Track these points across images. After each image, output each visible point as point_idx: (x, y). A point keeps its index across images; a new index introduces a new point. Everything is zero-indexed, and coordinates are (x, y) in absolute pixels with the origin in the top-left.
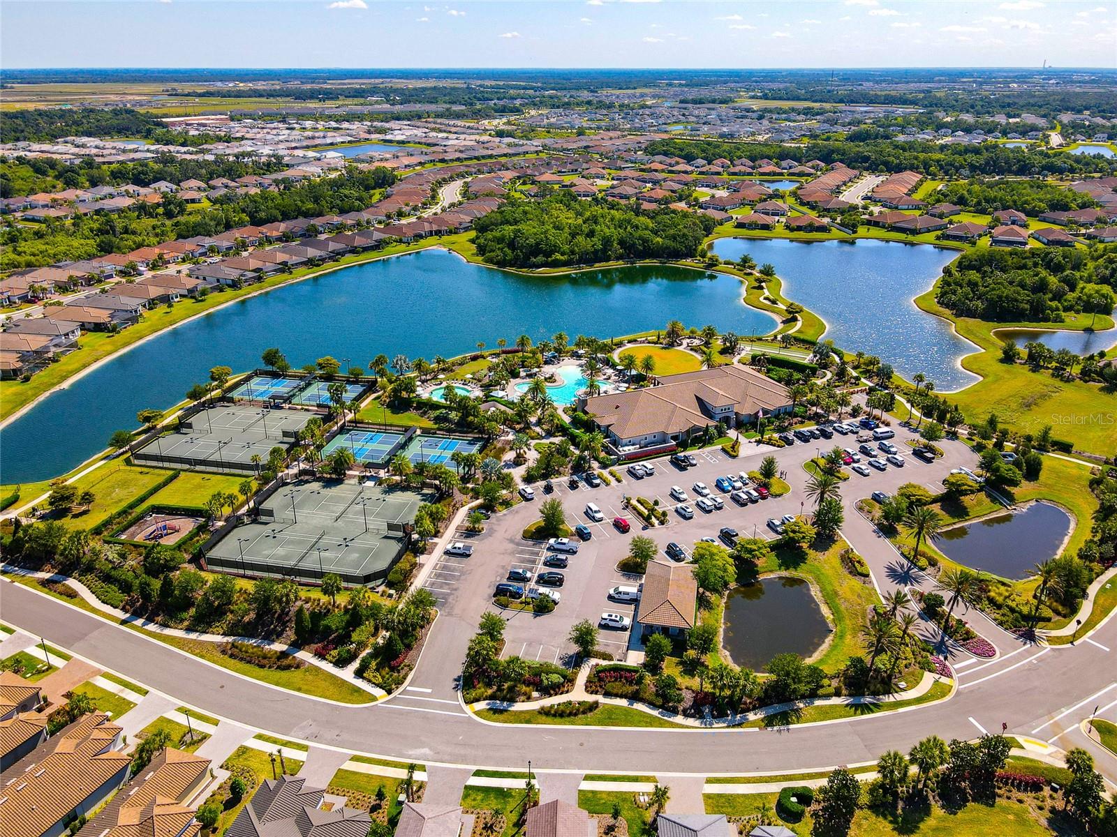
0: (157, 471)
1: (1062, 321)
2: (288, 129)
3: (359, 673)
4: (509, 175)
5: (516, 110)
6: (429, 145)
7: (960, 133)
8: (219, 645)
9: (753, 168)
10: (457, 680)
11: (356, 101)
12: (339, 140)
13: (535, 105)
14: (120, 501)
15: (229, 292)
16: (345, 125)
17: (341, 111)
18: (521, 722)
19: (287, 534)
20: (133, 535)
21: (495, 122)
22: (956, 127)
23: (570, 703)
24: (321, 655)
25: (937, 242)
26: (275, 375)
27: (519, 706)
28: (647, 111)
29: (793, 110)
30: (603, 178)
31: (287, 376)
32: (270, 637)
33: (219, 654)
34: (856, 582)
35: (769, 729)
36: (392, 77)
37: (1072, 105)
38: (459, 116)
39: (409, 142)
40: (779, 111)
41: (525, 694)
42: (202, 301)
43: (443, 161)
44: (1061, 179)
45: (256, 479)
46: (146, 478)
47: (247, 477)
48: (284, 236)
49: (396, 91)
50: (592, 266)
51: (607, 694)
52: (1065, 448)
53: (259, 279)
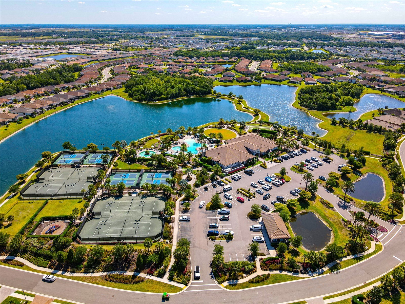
0: (36, 201)
1: (341, 109)
2: (24, 49)
3: (170, 279)
4: (127, 65)
5: (116, 40)
6: (88, 54)
7: (276, 46)
8: (102, 277)
9: (215, 60)
10: (211, 274)
11: (49, 37)
12: (50, 53)
13: (123, 38)
14: (25, 217)
15: (31, 119)
16: (49, 47)
17: (44, 41)
18: (244, 288)
19: (110, 222)
20: (39, 232)
21: (110, 45)
22: (274, 44)
23: (259, 276)
24: (151, 274)
25: (288, 84)
26: (70, 153)
27: (240, 281)
28: (166, 40)
29: (217, 39)
30: (163, 65)
31: (75, 153)
32: (124, 269)
33: (104, 281)
34: (330, 211)
35: (333, 273)
36: (59, 27)
37: (304, 36)
38: (94, 43)
39: (79, 53)
40: (213, 39)
41: (240, 276)
42: (20, 123)
43: (97, 60)
44: (314, 61)
45: (84, 199)
46: (32, 205)
47: (80, 199)
48: (45, 93)
49: (64, 33)
50: (175, 99)
51: (270, 270)
52: (368, 153)
53: (42, 112)
